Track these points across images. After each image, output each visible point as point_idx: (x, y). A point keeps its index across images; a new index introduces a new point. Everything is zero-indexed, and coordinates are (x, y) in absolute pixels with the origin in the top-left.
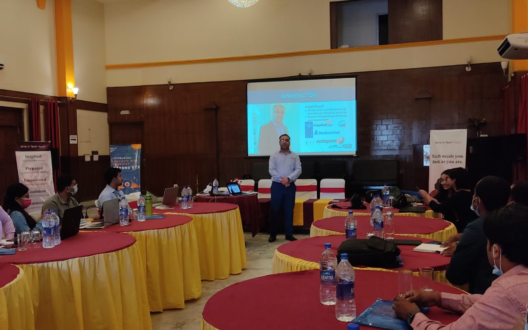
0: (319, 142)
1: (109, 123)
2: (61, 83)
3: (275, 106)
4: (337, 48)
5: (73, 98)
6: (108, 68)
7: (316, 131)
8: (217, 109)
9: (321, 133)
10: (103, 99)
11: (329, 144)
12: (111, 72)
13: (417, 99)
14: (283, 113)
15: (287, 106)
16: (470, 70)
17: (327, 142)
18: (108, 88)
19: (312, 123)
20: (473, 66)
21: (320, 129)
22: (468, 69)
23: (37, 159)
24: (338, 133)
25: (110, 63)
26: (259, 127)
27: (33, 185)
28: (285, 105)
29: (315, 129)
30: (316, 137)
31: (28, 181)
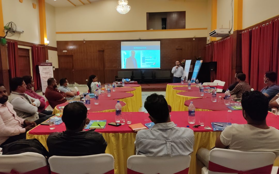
0: (147, 64)
1: (58, 55)
2: (42, 39)
3: (132, 51)
4: (149, 30)
5: (47, 45)
6: (57, 33)
7: (146, 60)
8: (103, 51)
9: (148, 61)
10: (55, 46)
11: (151, 65)
12: (58, 35)
13: (177, 49)
14: (134, 54)
15: (136, 52)
16: (194, 40)
17: (150, 64)
18: (57, 41)
19: (145, 57)
20: (196, 38)
21: (147, 60)
22: (194, 39)
23: (47, 69)
24: (154, 61)
25: (57, 31)
26: (126, 59)
27: (46, 79)
28: (135, 51)
29: (146, 59)
30: (146, 63)
31: (44, 77)
